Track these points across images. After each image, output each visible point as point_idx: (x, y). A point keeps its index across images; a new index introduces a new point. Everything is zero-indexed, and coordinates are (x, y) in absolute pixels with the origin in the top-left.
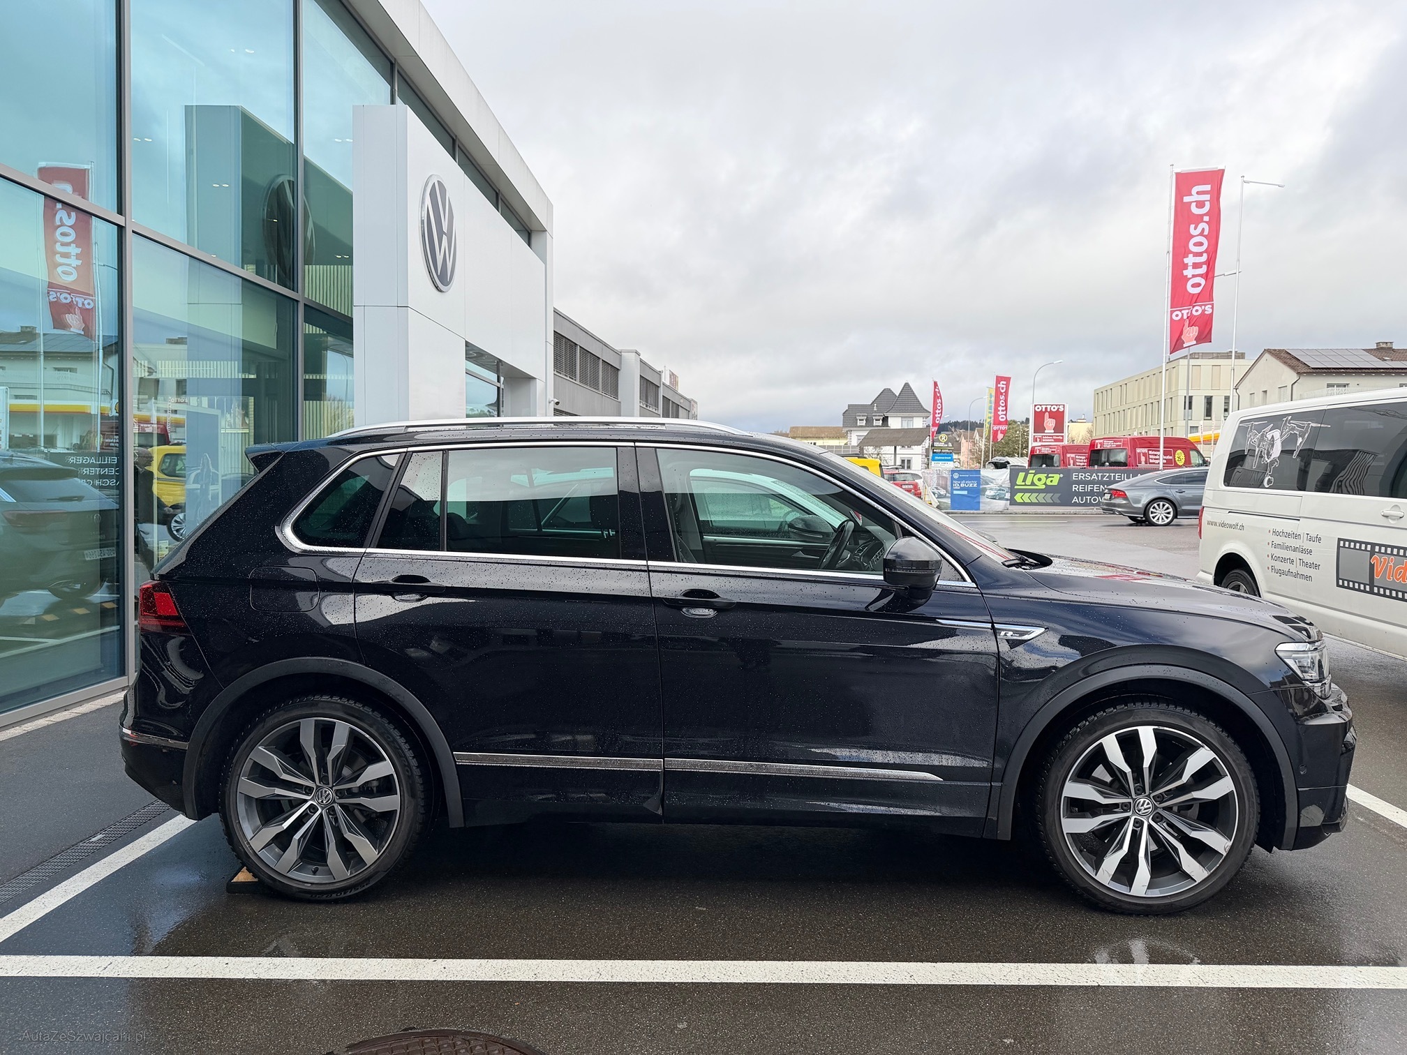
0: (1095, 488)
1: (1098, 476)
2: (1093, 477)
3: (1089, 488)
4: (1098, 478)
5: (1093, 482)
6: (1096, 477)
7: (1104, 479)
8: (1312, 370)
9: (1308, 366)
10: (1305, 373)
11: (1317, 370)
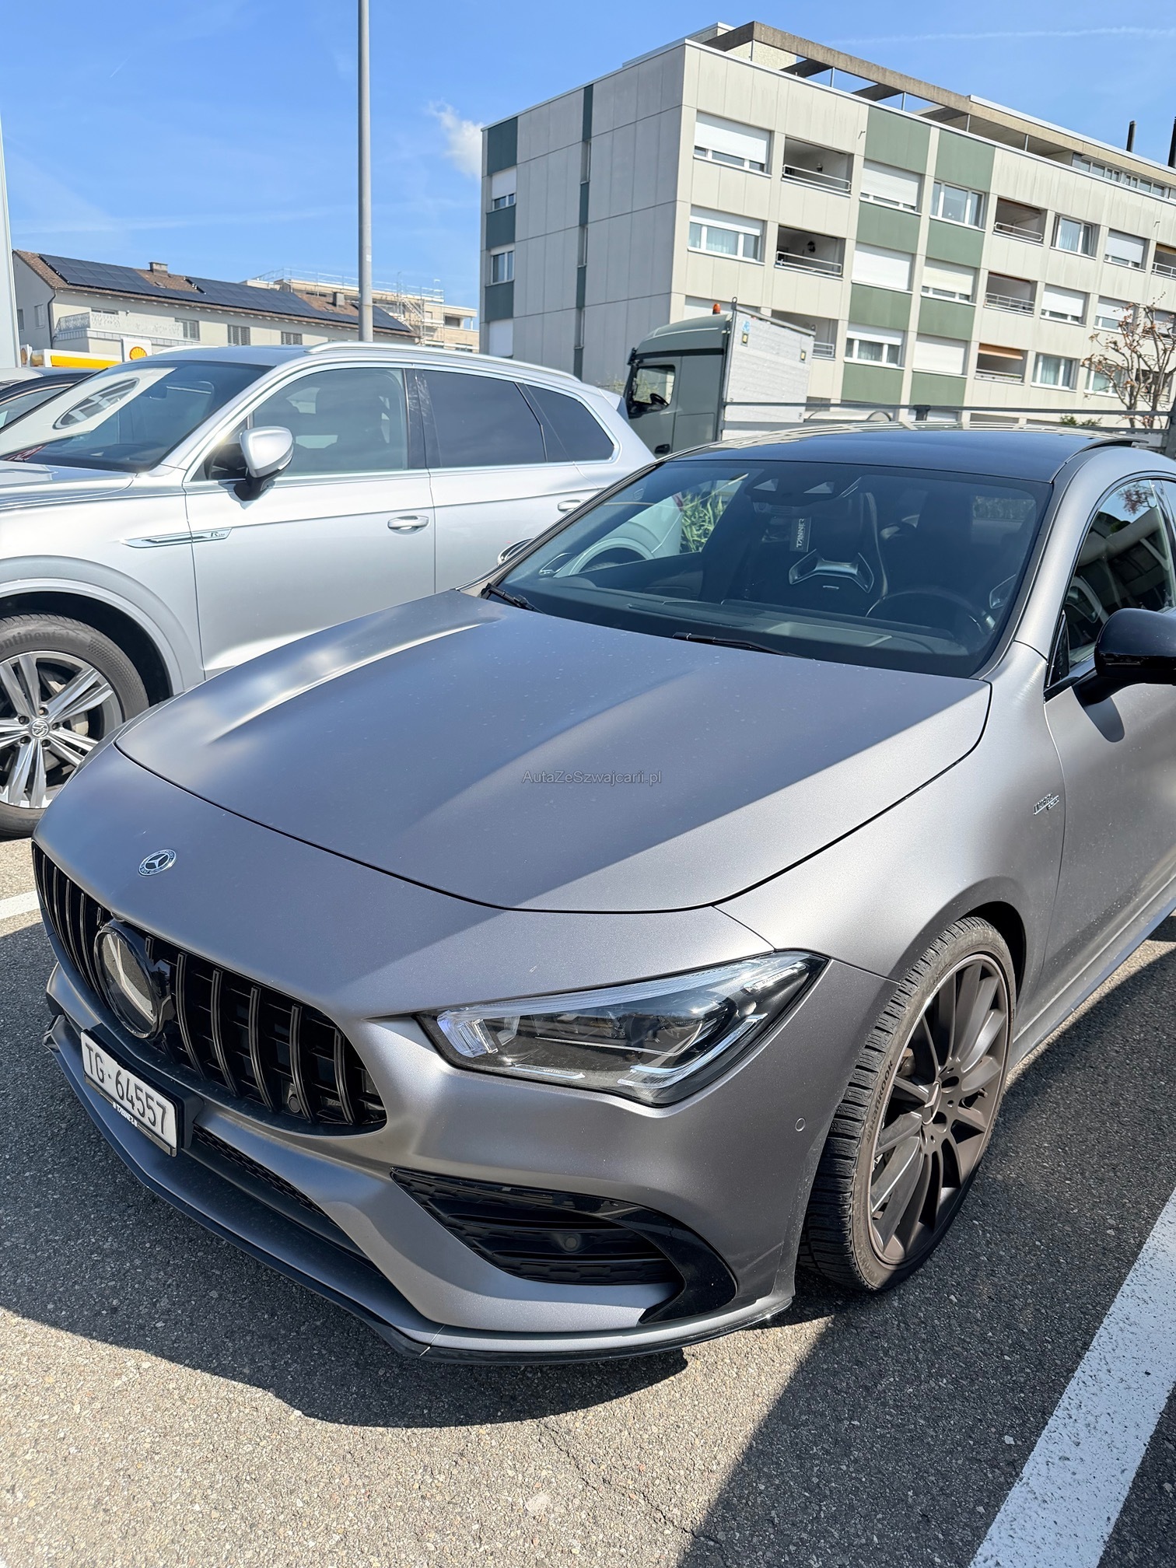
8: (71, 287)
9: (66, 281)
10: (62, 289)
11: (78, 288)
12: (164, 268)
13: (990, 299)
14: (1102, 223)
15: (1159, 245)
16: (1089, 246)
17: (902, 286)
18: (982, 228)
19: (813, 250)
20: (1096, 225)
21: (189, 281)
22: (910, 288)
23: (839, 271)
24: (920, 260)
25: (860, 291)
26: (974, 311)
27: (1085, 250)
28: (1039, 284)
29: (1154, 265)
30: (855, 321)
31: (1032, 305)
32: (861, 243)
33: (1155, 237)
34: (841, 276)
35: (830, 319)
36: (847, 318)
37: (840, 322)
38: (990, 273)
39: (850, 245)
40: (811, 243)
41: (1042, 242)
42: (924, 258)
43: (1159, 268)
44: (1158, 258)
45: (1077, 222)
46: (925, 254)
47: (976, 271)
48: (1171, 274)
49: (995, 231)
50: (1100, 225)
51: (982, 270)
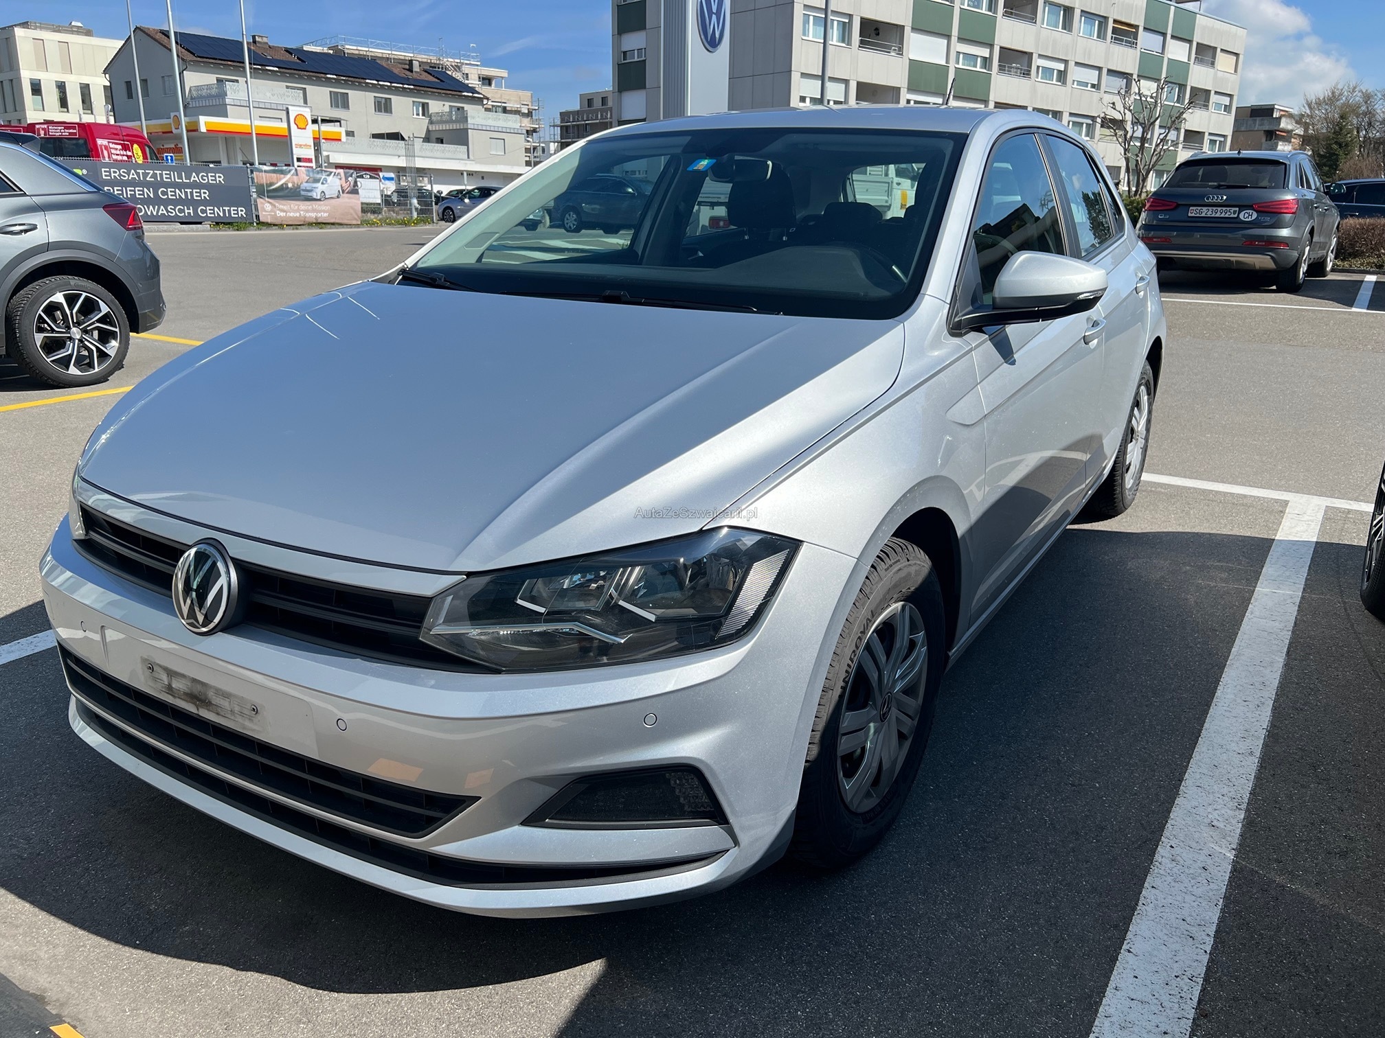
0: (137, 192)
1: (138, 174)
2: (131, 176)
3: (129, 192)
4: (139, 177)
5: (133, 183)
6: (135, 176)
7: (148, 179)
8: (199, 59)
9: (194, 54)
10: (191, 61)
11: (205, 60)
12: (265, 40)
13: (1002, 69)
14: (1077, 6)
15: (1115, 21)
16: (1067, 25)
17: (943, 63)
18: (994, 13)
19: (878, 34)
20: (1071, 8)
21: (288, 51)
22: (947, 61)
23: (900, 51)
24: (954, 39)
25: (916, 67)
26: (991, 77)
27: (1064, 28)
28: (1034, 54)
29: (1112, 37)
30: (911, 89)
31: (1030, 71)
32: (914, 29)
33: (1113, 15)
34: (902, 54)
35: (894, 87)
36: (906, 86)
37: (902, 89)
38: (1001, 47)
39: (908, 30)
40: (877, 29)
41: (1035, 23)
42: (957, 38)
43: (1116, 39)
44: (1115, 31)
45: (1059, 6)
46: (957, 35)
47: (991, 46)
48: (1124, 43)
49: (1003, 15)
50: (1074, 8)
51: (995, 46)
